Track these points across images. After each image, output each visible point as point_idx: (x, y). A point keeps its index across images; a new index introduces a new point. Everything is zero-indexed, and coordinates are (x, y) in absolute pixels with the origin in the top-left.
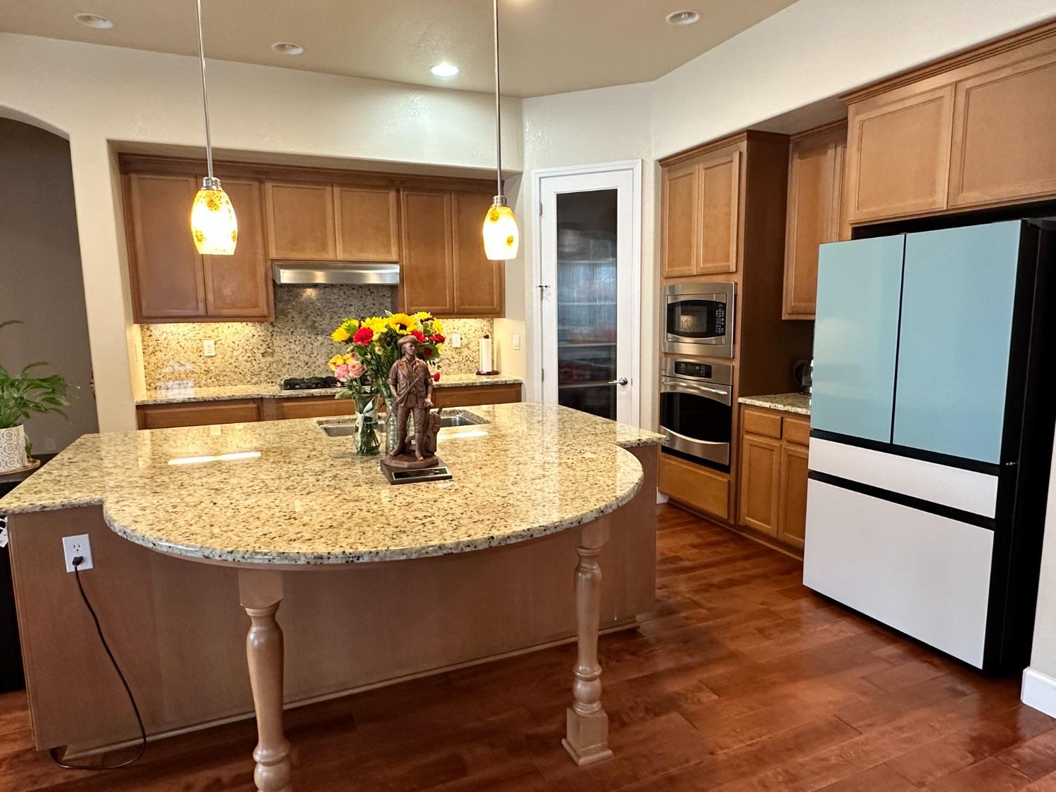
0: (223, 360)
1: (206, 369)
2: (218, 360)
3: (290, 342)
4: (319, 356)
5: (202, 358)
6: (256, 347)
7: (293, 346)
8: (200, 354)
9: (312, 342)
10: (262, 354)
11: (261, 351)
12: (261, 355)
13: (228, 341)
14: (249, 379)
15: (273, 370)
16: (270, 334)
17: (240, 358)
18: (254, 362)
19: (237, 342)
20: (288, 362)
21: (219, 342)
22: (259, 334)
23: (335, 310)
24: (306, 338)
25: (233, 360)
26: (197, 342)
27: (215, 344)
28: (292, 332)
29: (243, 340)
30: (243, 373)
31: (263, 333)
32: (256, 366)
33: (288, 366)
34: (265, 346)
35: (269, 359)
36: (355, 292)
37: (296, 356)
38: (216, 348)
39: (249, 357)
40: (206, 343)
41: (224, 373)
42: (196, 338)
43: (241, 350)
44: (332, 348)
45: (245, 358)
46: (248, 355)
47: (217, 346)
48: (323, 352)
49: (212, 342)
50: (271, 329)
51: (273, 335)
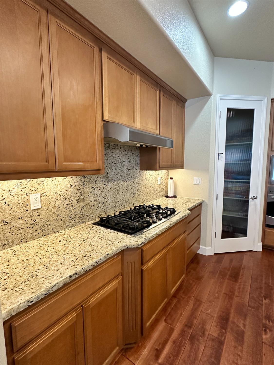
0: (47, 211)
1: (33, 222)
2: (43, 213)
3: (94, 189)
4: (109, 197)
5: (29, 212)
6: (73, 195)
7: (96, 192)
8: (26, 209)
9: (106, 188)
10: (77, 200)
11: (76, 198)
12: (76, 202)
13: (52, 194)
14: (68, 223)
15: (84, 212)
16: (82, 184)
17: (61, 207)
18: (72, 208)
19: (58, 193)
20: (93, 205)
21: (44, 194)
22: (75, 184)
23: (118, 165)
24: (103, 185)
25: (56, 209)
26: (23, 197)
27: (41, 197)
28: (96, 181)
29: (64, 190)
31: (78, 184)
32: (72, 211)
33: (92, 208)
34: (79, 194)
35: (82, 204)
37: (98, 198)
38: (41, 201)
39: (68, 205)
40: (32, 197)
41: (48, 223)
42: (22, 193)
43: (62, 199)
45: (65, 206)
46: (67, 203)
47: (43, 198)
48: (111, 194)
49: (38, 196)
50: (83, 179)
51: (84, 184)
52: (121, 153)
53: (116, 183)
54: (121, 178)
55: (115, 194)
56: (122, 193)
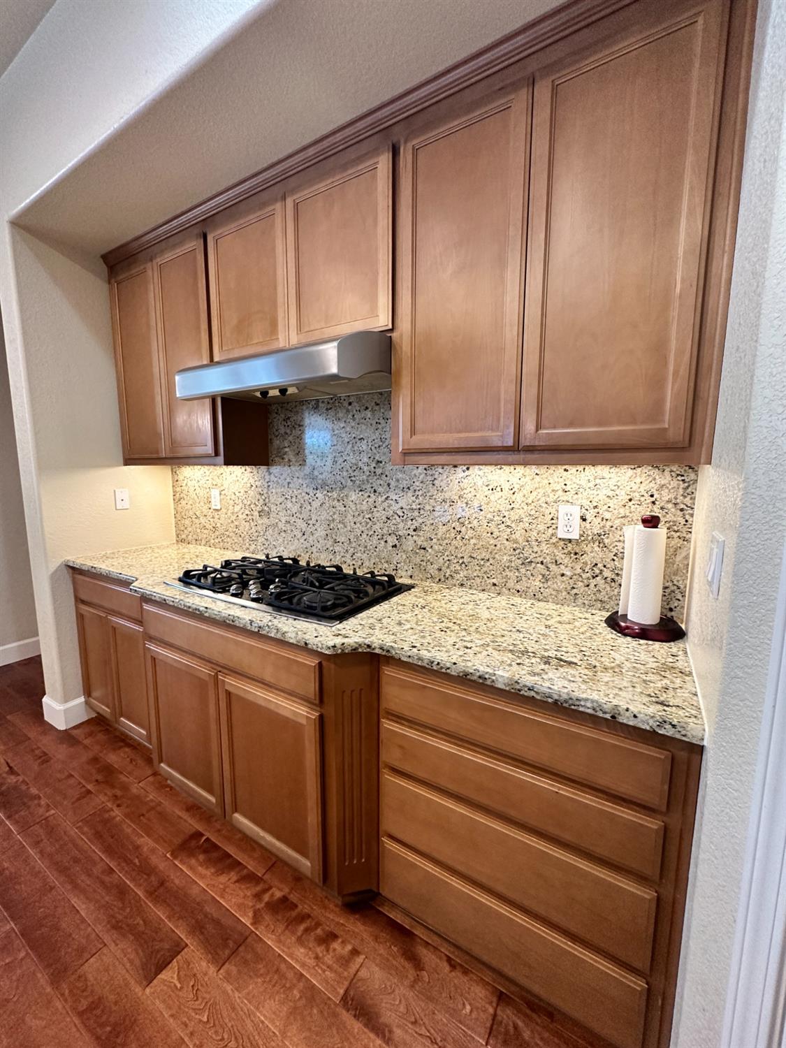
0: (226, 516)
1: (214, 525)
2: (223, 515)
3: (287, 499)
4: (318, 524)
5: (211, 510)
6: (254, 502)
7: (289, 505)
8: (209, 506)
9: (311, 501)
10: (259, 512)
11: (259, 508)
12: (258, 514)
13: (230, 492)
14: (248, 545)
15: (269, 537)
16: (266, 485)
17: (240, 515)
18: (252, 523)
19: (237, 494)
20: (284, 528)
21: (224, 492)
22: (257, 483)
24: (304, 494)
25: (235, 517)
26: (207, 490)
27: (220, 494)
28: (289, 483)
29: (243, 491)
30: (242, 535)
31: (260, 483)
32: (254, 528)
33: (283, 534)
34: (261, 502)
35: (265, 520)
36: (368, 414)
38: (221, 500)
39: (247, 515)
40: (213, 492)
42: (206, 486)
43: (241, 504)
44: (334, 513)
45: (245, 516)
46: (246, 512)
47: (222, 497)
49: (218, 492)
50: (267, 477)
51: (269, 486)
52: (350, 416)
53: (335, 495)
54: (350, 483)
55: (333, 520)
56: (352, 524)
